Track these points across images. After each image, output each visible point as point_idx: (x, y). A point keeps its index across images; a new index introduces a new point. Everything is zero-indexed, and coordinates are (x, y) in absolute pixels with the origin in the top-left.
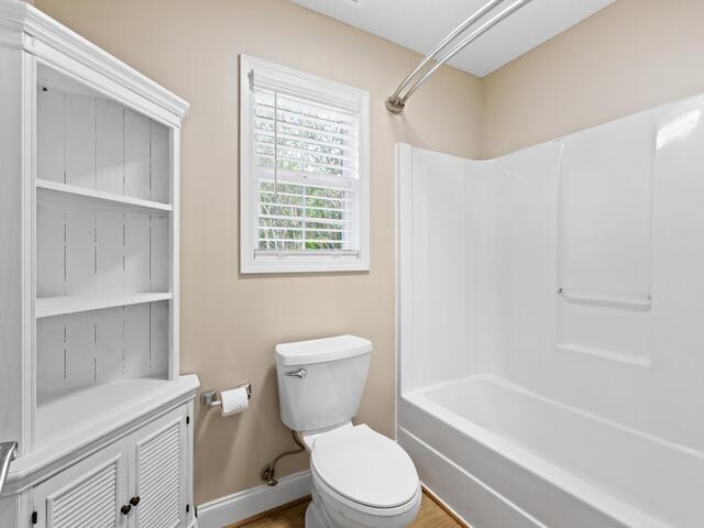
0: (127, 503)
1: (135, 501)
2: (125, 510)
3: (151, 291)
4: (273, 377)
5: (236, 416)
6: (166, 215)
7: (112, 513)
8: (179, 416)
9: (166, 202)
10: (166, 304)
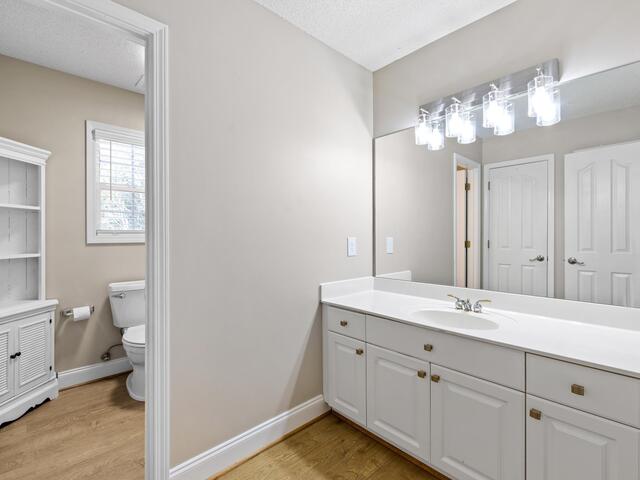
0: (13, 354)
1: (19, 354)
2: (12, 357)
3: (26, 253)
4: (108, 304)
5: (83, 322)
6: (37, 213)
7: (6, 357)
8: (45, 318)
9: (37, 205)
10: (36, 260)
